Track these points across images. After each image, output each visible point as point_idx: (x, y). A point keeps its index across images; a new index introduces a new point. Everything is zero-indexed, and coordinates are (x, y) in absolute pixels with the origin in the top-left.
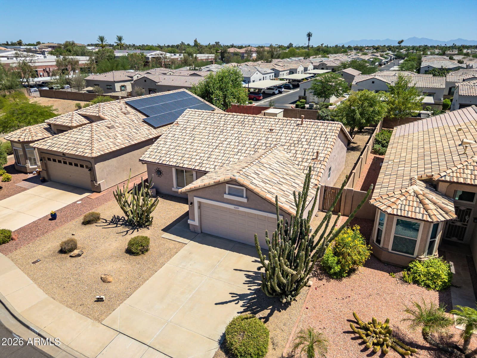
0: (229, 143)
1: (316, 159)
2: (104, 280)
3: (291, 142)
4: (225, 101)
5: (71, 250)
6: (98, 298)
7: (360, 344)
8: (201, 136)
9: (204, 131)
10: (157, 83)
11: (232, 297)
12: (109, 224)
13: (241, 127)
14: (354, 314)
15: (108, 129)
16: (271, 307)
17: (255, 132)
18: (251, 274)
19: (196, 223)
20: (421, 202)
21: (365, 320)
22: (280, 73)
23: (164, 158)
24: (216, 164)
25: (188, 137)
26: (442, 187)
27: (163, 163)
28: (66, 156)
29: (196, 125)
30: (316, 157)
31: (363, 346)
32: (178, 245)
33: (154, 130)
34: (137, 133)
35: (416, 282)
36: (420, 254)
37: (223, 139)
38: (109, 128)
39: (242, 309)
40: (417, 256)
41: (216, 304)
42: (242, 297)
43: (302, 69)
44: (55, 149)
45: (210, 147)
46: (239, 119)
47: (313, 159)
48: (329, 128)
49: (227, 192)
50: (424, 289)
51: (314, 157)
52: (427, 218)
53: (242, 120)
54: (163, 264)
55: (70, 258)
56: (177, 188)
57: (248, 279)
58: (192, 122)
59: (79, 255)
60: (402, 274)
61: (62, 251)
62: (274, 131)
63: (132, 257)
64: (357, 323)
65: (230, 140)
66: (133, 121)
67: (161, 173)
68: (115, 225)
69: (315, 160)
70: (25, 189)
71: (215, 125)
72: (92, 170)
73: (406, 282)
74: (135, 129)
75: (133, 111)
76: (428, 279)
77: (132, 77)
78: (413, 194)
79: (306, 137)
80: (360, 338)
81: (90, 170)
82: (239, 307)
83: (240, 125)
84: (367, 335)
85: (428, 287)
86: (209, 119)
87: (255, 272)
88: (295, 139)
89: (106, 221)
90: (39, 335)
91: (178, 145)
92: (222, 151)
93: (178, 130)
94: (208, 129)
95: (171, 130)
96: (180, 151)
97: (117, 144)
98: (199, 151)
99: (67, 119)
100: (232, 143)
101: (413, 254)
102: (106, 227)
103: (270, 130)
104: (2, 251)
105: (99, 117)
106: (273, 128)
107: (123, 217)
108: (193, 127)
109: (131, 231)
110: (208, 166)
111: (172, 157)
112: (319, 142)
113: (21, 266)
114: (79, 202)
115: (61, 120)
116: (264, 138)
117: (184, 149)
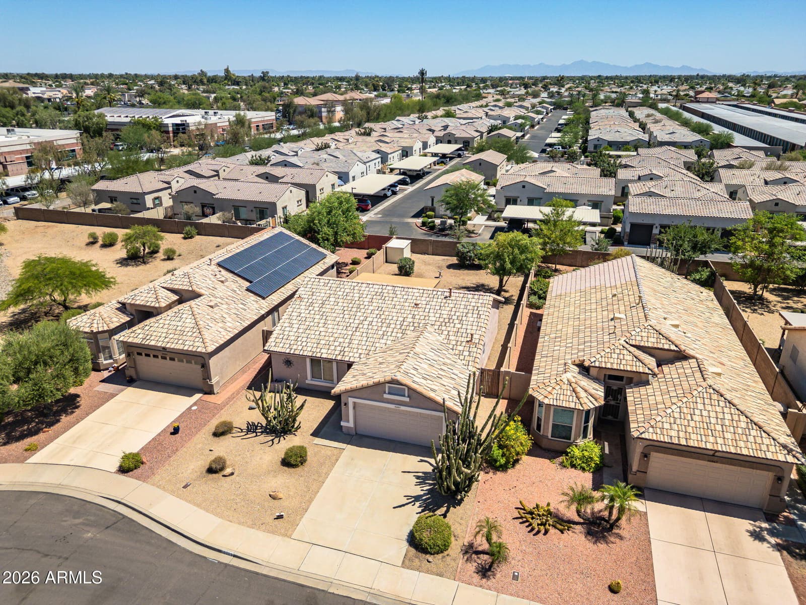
0: (371, 323)
1: (471, 341)
2: (273, 498)
3: (441, 320)
4: (337, 241)
5: (222, 469)
6: (278, 516)
7: (527, 527)
8: (335, 315)
9: (336, 307)
10: (214, 195)
11: (408, 499)
12: (247, 434)
13: (380, 301)
14: (521, 502)
15: (211, 309)
16: (446, 505)
17: (398, 307)
18: (420, 474)
19: (351, 424)
20: (574, 391)
21: (530, 506)
22: (389, 156)
23: (295, 347)
24: (360, 351)
25: (318, 317)
26: (593, 372)
27: (296, 353)
28: (167, 350)
29: (324, 299)
30: (470, 339)
31: (530, 528)
32: (336, 451)
33: (263, 301)
34: (245, 310)
35: (573, 466)
36: (576, 439)
37: (362, 318)
38: (212, 307)
39: (420, 510)
40: (574, 441)
41: (394, 508)
42: (417, 498)
43: (420, 145)
44: (153, 343)
45: (349, 329)
46: (376, 290)
47: (467, 342)
48: (481, 301)
49: (387, 391)
50: (580, 472)
51: (468, 339)
52: (579, 407)
53: (380, 290)
54: (327, 474)
55: (223, 478)
56: (311, 380)
57: (418, 481)
58: (318, 294)
59: (232, 474)
60: (561, 459)
61: (211, 471)
62: (420, 306)
63: (292, 470)
64: (524, 509)
65: (370, 319)
66: (235, 291)
67: (290, 363)
68: (255, 434)
69: (470, 343)
70: (113, 396)
71: (349, 298)
72: (205, 366)
73: (565, 467)
74: (242, 304)
75: (230, 275)
76: (583, 462)
77: (168, 183)
78: (566, 382)
79: (457, 314)
80: (527, 521)
81: (203, 366)
82: (416, 508)
83: (379, 297)
84: (533, 518)
85: (583, 469)
86: (338, 289)
87: (423, 473)
88: (445, 316)
89: (242, 430)
90: (235, 556)
91: (308, 328)
92: (364, 335)
93: (303, 307)
94: (340, 304)
95: (294, 306)
96: (313, 336)
97: (228, 329)
98: (336, 335)
99: (149, 295)
100: (374, 324)
101: (570, 440)
102: (244, 437)
103: (416, 305)
104: (138, 478)
105: (193, 291)
106: (418, 302)
107: (258, 423)
108: (321, 302)
109: (276, 440)
110: (351, 354)
111: (304, 344)
112: (472, 319)
113: (172, 492)
114: (195, 408)
115: (142, 298)
116: (410, 316)
117: (317, 333)
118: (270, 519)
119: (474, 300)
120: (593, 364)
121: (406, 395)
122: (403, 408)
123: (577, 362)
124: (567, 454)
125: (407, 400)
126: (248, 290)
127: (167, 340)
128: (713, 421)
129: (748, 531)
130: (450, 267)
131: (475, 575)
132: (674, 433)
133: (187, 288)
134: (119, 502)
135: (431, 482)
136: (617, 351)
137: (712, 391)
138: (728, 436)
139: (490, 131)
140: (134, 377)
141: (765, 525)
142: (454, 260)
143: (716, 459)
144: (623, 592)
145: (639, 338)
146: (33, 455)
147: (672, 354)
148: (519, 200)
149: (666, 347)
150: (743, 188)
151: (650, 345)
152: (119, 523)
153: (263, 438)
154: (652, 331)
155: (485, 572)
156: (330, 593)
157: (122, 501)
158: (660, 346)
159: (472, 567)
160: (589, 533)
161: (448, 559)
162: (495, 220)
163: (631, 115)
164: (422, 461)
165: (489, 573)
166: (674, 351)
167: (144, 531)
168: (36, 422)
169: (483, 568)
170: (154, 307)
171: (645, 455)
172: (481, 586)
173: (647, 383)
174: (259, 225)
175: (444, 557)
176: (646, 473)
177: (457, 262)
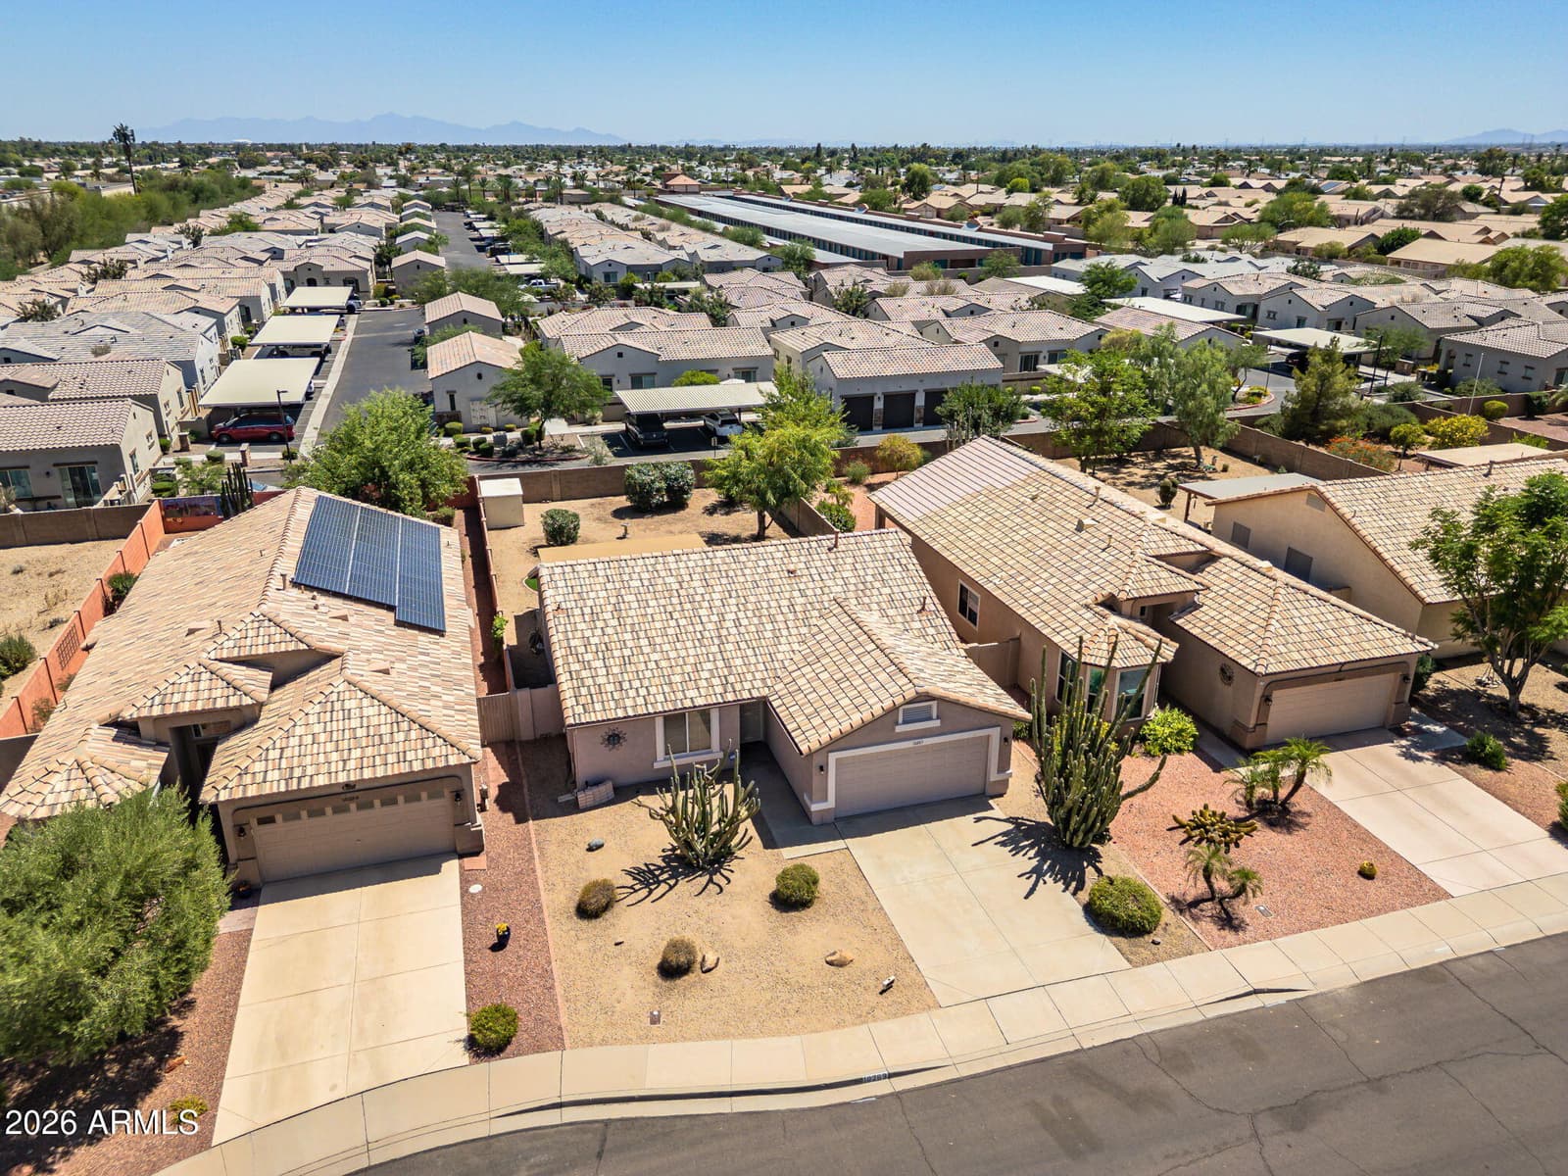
0: (737, 623)
1: (923, 609)
2: (839, 964)
3: (852, 587)
6: (888, 984)
8: (658, 625)
9: (650, 611)
11: (1028, 878)
12: (651, 890)
13: (723, 581)
14: (1175, 818)
15: (386, 677)
16: (1085, 864)
17: (764, 583)
18: (1000, 839)
19: (831, 803)
20: (1137, 639)
24: (758, 675)
25: (628, 636)
27: (640, 712)
28: (357, 787)
29: (613, 600)
30: (920, 607)
32: (837, 857)
33: (442, 640)
34: (439, 664)
36: (1148, 712)
37: (715, 618)
38: (384, 672)
39: (1061, 885)
40: (1146, 716)
41: (1026, 898)
42: (1037, 872)
44: (320, 781)
45: (706, 642)
46: (700, 563)
47: (919, 612)
49: (900, 720)
50: (1177, 756)
51: (918, 608)
53: (708, 562)
54: (870, 892)
55: (707, 976)
56: (666, 759)
58: (592, 595)
60: (1140, 748)
61: (670, 973)
62: (799, 573)
63: (803, 913)
64: (1182, 826)
65: (732, 616)
66: (383, 632)
67: (619, 738)
69: (924, 613)
71: (659, 588)
72: (461, 793)
73: (1152, 756)
74: (420, 653)
75: (339, 602)
76: (1176, 741)
78: (1119, 630)
79: (870, 572)
81: (456, 795)
82: (1053, 885)
83: (715, 575)
84: (1207, 831)
85: (1179, 750)
87: (1003, 834)
88: (853, 580)
89: (631, 887)
90: (891, 1076)
91: (626, 661)
92: (743, 645)
93: (583, 626)
94: (652, 603)
95: (561, 628)
96: (648, 674)
97: (457, 707)
98: (692, 660)
99: (203, 685)
100: (745, 622)
101: (1140, 715)
102: (654, 896)
103: (789, 572)
104: (539, 1049)
105: (311, 650)
106: (792, 567)
107: (646, 865)
108: (610, 608)
109: (717, 878)
110: (747, 685)
111: (643, 692)
112: (898, 575)
113: (645, 1039)
114: (475, 889)
115: (189, 696)
116: (796, 594)
117: (652, 665)
118: (873, 998)
119: (877, 544)
120: (1131, 596)
121: (934, 716)
122: (927, 741)
123: (1100, 599)
124: (1143, 739)
125: (937, 723)
126: (399, 623)
127: (351, 764)
128: (1320, 626)
129: (1399, 755)
130: (619, 514)
131: (1223, 933)
132: (1296, 656)
133: (292, 647)
134: (560, 1105)
135: (1026, 843)
136: (1144, 569)
137: (1293, 591)
138: (1347, 640)
139: (382, 259)
140: (255, 879)
141: (1404, 742)
142: (622, 501)
143: (1342, 675)
144: (1379, 874)
145: (1153, 545)
146: (213, 1124)
147: (1194, 558)
148: (614, 380)
149: (1192, 549)
150: (937, 326)
151: (1173, 551)
152: (610, 1138)
153: (686, 887)
154: (1160, 531)
155: (1228, 922)
156: (1090, 1049)
157: (564, 1099)
158: (1184, 550)
159: (1208, 926)
160: (1272, 825)
161: (1171, 929)
162: (588, 423)
163: (600, 216)
164: (978, 820)
165: (1236, 922)
166: (1202, 552)
167: (680, 1125)
168: (114, 1060)
169: (1220, 919)
170: (228, 710)
171: (1267, 699)
172: (1245, 943)
173: (1197, 607)
174: (112, 502)
175: (1165, 929)
176: (1265, 724)
177: (629, 504)
